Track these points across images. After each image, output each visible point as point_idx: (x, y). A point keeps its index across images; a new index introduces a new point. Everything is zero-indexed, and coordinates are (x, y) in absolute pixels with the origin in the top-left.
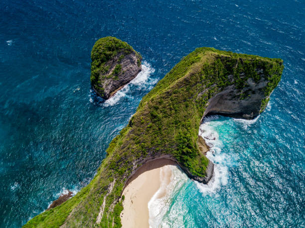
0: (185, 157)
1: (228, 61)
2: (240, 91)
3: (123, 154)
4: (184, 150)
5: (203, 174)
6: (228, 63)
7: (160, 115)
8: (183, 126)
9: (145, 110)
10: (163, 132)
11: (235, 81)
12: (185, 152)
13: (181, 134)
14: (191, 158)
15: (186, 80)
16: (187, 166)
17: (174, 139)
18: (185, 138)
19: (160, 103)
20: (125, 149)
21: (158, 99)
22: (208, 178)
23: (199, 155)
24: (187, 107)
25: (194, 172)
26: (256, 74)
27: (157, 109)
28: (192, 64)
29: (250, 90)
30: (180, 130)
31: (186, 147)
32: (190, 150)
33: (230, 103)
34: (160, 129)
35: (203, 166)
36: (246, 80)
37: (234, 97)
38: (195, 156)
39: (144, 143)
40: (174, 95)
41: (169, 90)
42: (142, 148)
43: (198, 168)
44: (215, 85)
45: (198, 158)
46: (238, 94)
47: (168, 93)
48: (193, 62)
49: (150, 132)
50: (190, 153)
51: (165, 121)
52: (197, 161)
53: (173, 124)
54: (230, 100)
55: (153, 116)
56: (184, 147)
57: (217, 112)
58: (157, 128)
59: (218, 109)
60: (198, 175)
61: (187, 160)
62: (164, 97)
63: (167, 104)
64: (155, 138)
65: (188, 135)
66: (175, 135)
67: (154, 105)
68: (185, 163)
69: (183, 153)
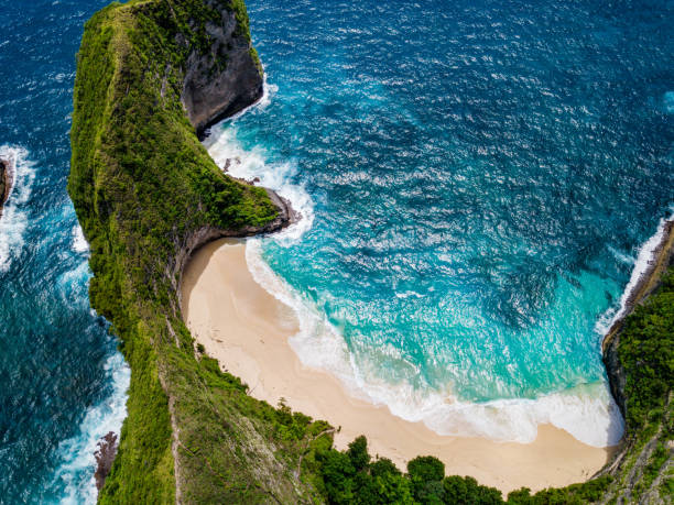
0: (230, 209)
1: (155, 11)
2: (210, 57)
3: (142, 262)
4: (219, 200)
5: (273, 213)
6: (158, 15)
7: (139, 158)
8: (183, 159)
9: (109, 165)
10: (166, 188)
11: (191, 42)
12: (221, 200)
13: (193, 175)
14: (238, 203)
15: (124, 73)
16: (242, 220)
17: (190, 192)
18: (203, 178)
19: (121, 136)
20: (137, 253)
21: (111, 132)
22: (284, 211)
23: (244, 188)
24: (162, 121)
25: (260, 220)
26: (210, 9)
27: (123, 150)
28: (106, 48)
29: (221, 45)
30: (187, 170)
31: (216, 192)
32: (226, 192)
33: (211, 89)
34: (157, 184)
35: (263, 200)
36: (204, 29)
37: (211, 74)
38: (240, 195)
39: (154, 226)
40: (129, 111)
41: (115, 105)
42: (158, 236)
43: (259, 209)
44: (169, 66)
45: (246, 195)
46: (212, 64)
47: (117, 110)
48: (106, 43)
49: (148, 199)
50: (230, 196)
51: (154, 164)
52: (250, 201)
53: (167, 163)
54: (208, 84)
55: (130, 167)
56: (213, 195)
57: (206, 122)
58: (153, 186)
59: (203, 117)
60: (269, 221)
61: (235, 212)
62: (118, 123)
63: (133, 133)
64: (163, 206)
65: (204, 171)
66: (186, 184)
67: (113, 146)
68: (236, 220)
69: (221, 206)
